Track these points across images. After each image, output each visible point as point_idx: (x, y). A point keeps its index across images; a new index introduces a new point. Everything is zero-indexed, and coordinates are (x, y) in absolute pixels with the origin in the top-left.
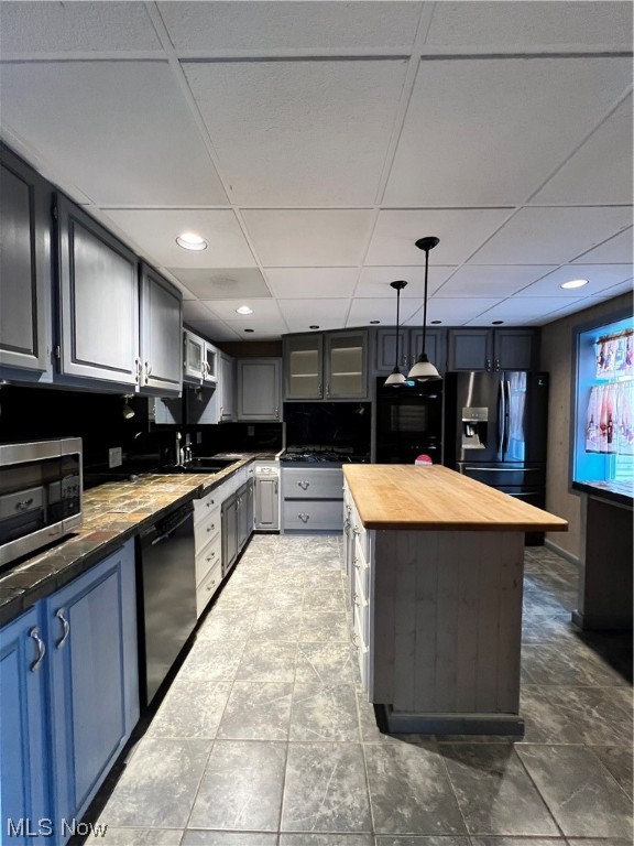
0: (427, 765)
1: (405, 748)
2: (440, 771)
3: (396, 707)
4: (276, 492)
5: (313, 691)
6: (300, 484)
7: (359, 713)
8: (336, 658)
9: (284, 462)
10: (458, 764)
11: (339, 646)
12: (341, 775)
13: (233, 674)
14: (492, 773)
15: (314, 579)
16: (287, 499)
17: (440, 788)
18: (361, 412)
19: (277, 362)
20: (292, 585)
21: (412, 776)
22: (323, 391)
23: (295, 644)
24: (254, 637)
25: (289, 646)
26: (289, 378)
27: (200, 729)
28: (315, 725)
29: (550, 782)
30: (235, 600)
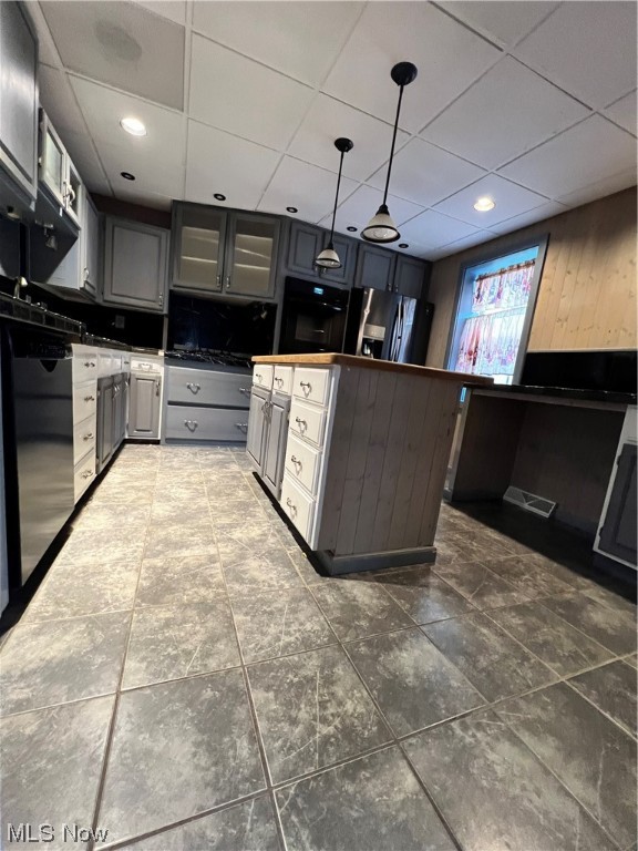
0: (370, 591)
1: (347, 584)
2: (383, 592)
3: (337, 552)
4: (158, 394)
5: (242, 557)
6: (189, 387)
7: (297, 568)
8: (259, 532)
9: (170, 359)
10: (395, 586)
11: (259, 523)
12: (294, 611)
13: (139, 554)
14: (421, 586)
15: (213, 478)
16: (170, 403)
17: (386, 603)
18: (263, 316)
19: (165, 234)
20: (188, 482)
21: (360, 600)
22: (222, 282)
23: (209, 527)
24: (157, 523)
25: (203, 527)
26: (179, 260)
27: (107, 604)
28: (254, 581)
29: (461, 584)
30: (118, 496)
